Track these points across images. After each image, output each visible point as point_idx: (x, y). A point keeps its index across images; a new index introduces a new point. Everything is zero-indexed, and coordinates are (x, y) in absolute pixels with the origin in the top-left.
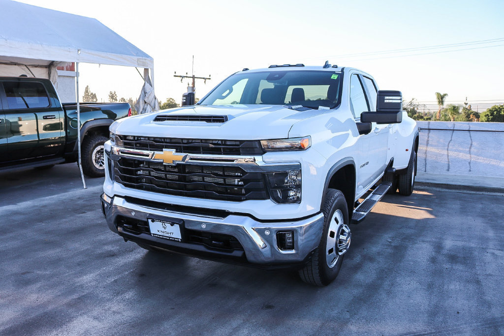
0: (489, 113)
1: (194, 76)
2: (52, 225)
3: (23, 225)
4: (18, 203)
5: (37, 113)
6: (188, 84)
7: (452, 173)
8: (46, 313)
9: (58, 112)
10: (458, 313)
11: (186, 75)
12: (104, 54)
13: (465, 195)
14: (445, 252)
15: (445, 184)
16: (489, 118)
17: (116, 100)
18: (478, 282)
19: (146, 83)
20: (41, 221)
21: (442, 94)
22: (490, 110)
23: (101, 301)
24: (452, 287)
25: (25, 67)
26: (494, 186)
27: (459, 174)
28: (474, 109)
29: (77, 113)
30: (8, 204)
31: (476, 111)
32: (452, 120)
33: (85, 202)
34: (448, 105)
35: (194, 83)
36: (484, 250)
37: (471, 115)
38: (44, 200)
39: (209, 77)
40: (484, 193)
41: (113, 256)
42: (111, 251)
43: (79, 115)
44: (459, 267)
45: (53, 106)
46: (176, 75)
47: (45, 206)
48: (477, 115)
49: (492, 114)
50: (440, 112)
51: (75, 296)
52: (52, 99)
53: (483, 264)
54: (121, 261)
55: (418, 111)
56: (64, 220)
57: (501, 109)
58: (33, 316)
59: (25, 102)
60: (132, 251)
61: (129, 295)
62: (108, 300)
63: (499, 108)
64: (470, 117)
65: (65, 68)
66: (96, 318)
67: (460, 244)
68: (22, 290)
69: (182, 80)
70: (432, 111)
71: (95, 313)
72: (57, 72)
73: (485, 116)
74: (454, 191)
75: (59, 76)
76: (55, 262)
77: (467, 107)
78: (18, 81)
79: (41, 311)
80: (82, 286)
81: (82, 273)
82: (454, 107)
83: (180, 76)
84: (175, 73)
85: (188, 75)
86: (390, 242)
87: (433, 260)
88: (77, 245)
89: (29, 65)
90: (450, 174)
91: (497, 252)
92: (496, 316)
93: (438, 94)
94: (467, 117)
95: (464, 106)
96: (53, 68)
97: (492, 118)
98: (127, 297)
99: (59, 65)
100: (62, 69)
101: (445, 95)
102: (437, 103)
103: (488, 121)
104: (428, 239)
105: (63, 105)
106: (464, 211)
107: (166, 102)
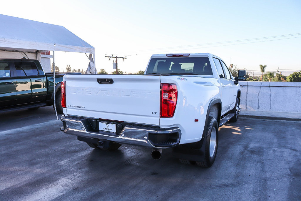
0: (291, 77)
1: (117, 56)
2: (42, 138)
3: (26, 138)
4: (23, 127)
5: (31, 79)
6: (114, 62)
7: (261, 110)
8: (45, 177)
9: (43, 78)
10: (249, 176)
11: (112, 56)
12: (68, 46)
13: (267, 122)
14: (249, 149)
15: (256, 116)
16: (292, 80)
17: (71, 71)
18: (263, 163)
19: (91, 62)
20: (36, 136)
21: (263, 66)
22: (292, 75)
23: (71, 172)
24: (249, 165)
25: (23, 53)
26: (283, 116)
27: (265, 111)
28: (283, 75)
29: (53, 78)
30: (17, 128)
31: (284, 75)
32: (270, 81)
33: (58, 127)
34: (267, 72)
35: (117, 61)
36: (270, 148)
37: (281, 78)
38: (36, 126)
39: (125, 57)
40: (277, 120)
41: (76, 152)
42: (74, 150)
43: (54, 79)
44: (255, 156)
45: (40, 75)
46: (107, 56)
47: (37, 129)
48: (285, 78)
49: (294, 77)
50: (262, 76)
51: (59, 170)
52: (39, 71)
53: (267, 155)
54: (81, 154)
55: (250, 76)
56: (48, 135)
57: (299, 74)
58: (39, 178)
59: (25, 72)
60: (86, 150)
61: (85, 169)
62: (75, 171)
63: (298, 73)
64: (281, 79)
65: (45, 53)
66: (69, 179)
67: (258, 145)
68: (32, 167)
69: (110, 59)
70: (258, 76)
71: (69, 177)
72: (41, 55)
73: (289, 78)
74: (261, 120)
75: (42, 58)
76: (47, 155)
77: (279, 73)
78: (21, 61)
79: (43, 176)
80: (61, 166)
81: (61, 160)
82: (271, 73)
83: (109, 57)
84: (106, 55)
85: (113, 56)
86: (221, 145)
87: (242, 153)
88: (57, 147)
89: (25, 52)
90: (259, 111)
91: (276, 149)
92: (267, 176)
93: (261, 66)
94: (279, 79)
95: (277, 72)
96: (38, 53)
97: (293, 80)
98: (85, 170)
99: (42, 52)
100: (44, 54)
101: (265, 66)
102: (261, 71)
103: (291, 81)
104: (242, 143)
105: (46, 74)
106: (264, 130)
107: (100, 72)
